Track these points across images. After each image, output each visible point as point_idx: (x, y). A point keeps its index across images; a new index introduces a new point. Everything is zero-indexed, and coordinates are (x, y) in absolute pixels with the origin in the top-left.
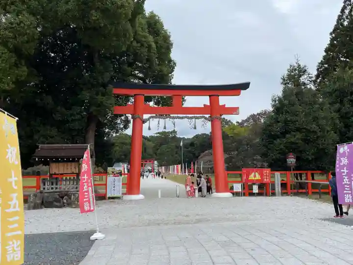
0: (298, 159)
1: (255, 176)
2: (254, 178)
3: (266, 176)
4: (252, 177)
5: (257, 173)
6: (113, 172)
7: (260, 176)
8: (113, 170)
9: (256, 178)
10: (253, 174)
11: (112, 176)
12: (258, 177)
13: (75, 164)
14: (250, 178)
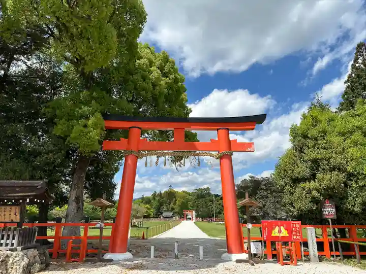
0: (338, 209)
1: (280, 232)
3: (296, 232)
4: (275, 233)
5: (282, 228)
7: (287, 232)
9: (282, 235)
10: (277, 228)
12: (284, 233)
13: (16, 209)
14: (273, 235)
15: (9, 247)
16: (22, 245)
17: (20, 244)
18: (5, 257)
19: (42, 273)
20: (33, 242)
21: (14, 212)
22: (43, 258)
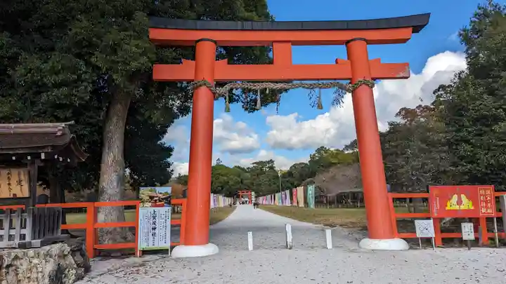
2: (457, 207)
3: (486, 201)
4: (452, 204)
5: (463, 196)
6: (151, 198)
7: (471, 203)
8: (153, 194)
9: (462, 207)
10: (455, 198)
11: (150, 204)
12: (467, 204)
13: (19, 174)
14: (448, 208)
15: (17, 241)
16: (39, 238)
17: (37, 234)
18: (13, 259)
19: (78, 282)
20: (57, 233)
21: (17, 179)
22: (79, 259)
